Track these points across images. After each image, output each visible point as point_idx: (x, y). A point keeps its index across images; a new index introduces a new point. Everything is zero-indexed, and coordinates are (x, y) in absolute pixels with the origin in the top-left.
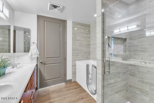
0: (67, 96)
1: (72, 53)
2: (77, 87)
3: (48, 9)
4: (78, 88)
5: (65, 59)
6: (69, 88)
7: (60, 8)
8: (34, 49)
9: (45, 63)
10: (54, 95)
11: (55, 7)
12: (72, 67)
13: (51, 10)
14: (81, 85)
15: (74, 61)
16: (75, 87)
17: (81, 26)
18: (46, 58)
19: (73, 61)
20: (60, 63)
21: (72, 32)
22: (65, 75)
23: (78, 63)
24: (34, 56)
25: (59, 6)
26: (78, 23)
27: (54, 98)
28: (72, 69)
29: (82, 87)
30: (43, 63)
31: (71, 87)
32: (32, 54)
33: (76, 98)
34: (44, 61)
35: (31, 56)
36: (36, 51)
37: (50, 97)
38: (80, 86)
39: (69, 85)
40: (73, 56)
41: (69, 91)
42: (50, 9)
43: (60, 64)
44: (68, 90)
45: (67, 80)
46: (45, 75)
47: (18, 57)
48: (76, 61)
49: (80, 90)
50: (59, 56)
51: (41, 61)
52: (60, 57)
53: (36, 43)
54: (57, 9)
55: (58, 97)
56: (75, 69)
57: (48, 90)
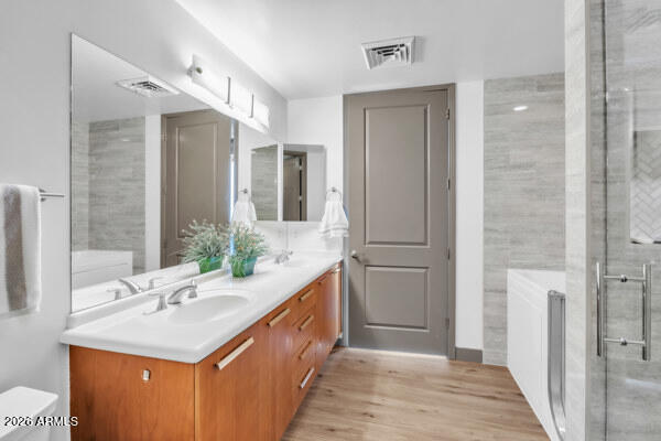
0: (436, 411)
1: (486, 230)
2: (500, 393)
3: (368, 67)
4: (506, 400)
5: (450, 255)
6: (454, 383)
7: (403, 49)
8: (333, 210)
9: (366, 261)
10: (387, 386)
11: (387, 51)
12: (485, 296)
13: (378, 67)
14: (524, 393)
15: (495, 265)
16: (491, 390)
17: (541, 88)
18: (371, 243)
19: (487, 268)
20: (427, 268)
21: (485, 132)
22: (449, 323)
23: (514, 277)
24: (332, 234)
25: (398, 42)
26: (519, 79)
27: (382, 394)
28: (485, 305)
29: (527, 403)
30: (361, 258)
31: (468, 385)
32: (327, 226)
33: (472, 433)
34: (364, 255)
35: (326, 232)
36: (340, 217)
37: (371, 386)
38: (521, 395)
39: (462, 372)
40: (486, 241)
41: (453, 396)
42: (373, 63)
43: (425, 274)
44: (451, 390)
45: (456, 349)
46: (368, 304)
47: (296, 233)
48: (507, 267)
49: (511, 412)
50: (422, 241)
51: (354, 252)
52: (425, 244)
53: (342, 191)
54: (396, 56)
55: (399, 398)
56: (504, 306)
57: (376, 360)
